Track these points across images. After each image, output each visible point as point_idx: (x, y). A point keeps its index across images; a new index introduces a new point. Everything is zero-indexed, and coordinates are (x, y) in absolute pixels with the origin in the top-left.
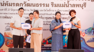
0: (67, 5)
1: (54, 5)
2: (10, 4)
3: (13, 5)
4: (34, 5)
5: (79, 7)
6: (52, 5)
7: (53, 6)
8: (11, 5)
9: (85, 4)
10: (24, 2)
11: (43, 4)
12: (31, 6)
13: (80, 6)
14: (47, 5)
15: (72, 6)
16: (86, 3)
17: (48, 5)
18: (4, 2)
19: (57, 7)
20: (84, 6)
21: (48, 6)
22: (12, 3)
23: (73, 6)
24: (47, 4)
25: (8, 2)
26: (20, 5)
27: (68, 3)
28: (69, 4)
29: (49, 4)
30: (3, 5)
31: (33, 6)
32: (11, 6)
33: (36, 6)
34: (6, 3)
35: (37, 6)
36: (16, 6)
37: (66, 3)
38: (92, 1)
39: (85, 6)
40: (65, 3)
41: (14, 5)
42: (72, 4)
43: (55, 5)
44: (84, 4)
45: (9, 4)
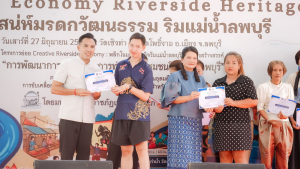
0: (211, 27)
1: (173, 27)
2: (37, 22)
3: (46, 27)
4: (111, 26)
5: (249, 31)
6: (165, 25)
7: (169, 28)
8: (40, 25)
9: (267, 24)
10: (82, 17)
11: (139, 25)
12: (102, 30)
13: (251, 28)
14: (151, 26)
15: (228, 27)
16: (270, 20)
17: (153, 27)
18: (19, 16)
19: (182, 31)
20: (264, 29)
21: (156, 30)
22: (43, 22)
23: (230, 29)
24: (150, 24)
25: (31, 19)
26: (67, 27)
27: (216, 19)
28: (219, 22)
29: (156, 24)
30: (17, 27)
31: (109, 30)
32: (42, 29)
33: (119, 29)
34: (27, 20)
35: (122, 28)
36: (57, 29)
37: (210, 20)
38: (287, 13)
39: (268, 29)
40: (206, 19)
41: (51, 26)
42: (227, 24)
43: (177, 26)
44: (263, 23)
45: (34, 25)
